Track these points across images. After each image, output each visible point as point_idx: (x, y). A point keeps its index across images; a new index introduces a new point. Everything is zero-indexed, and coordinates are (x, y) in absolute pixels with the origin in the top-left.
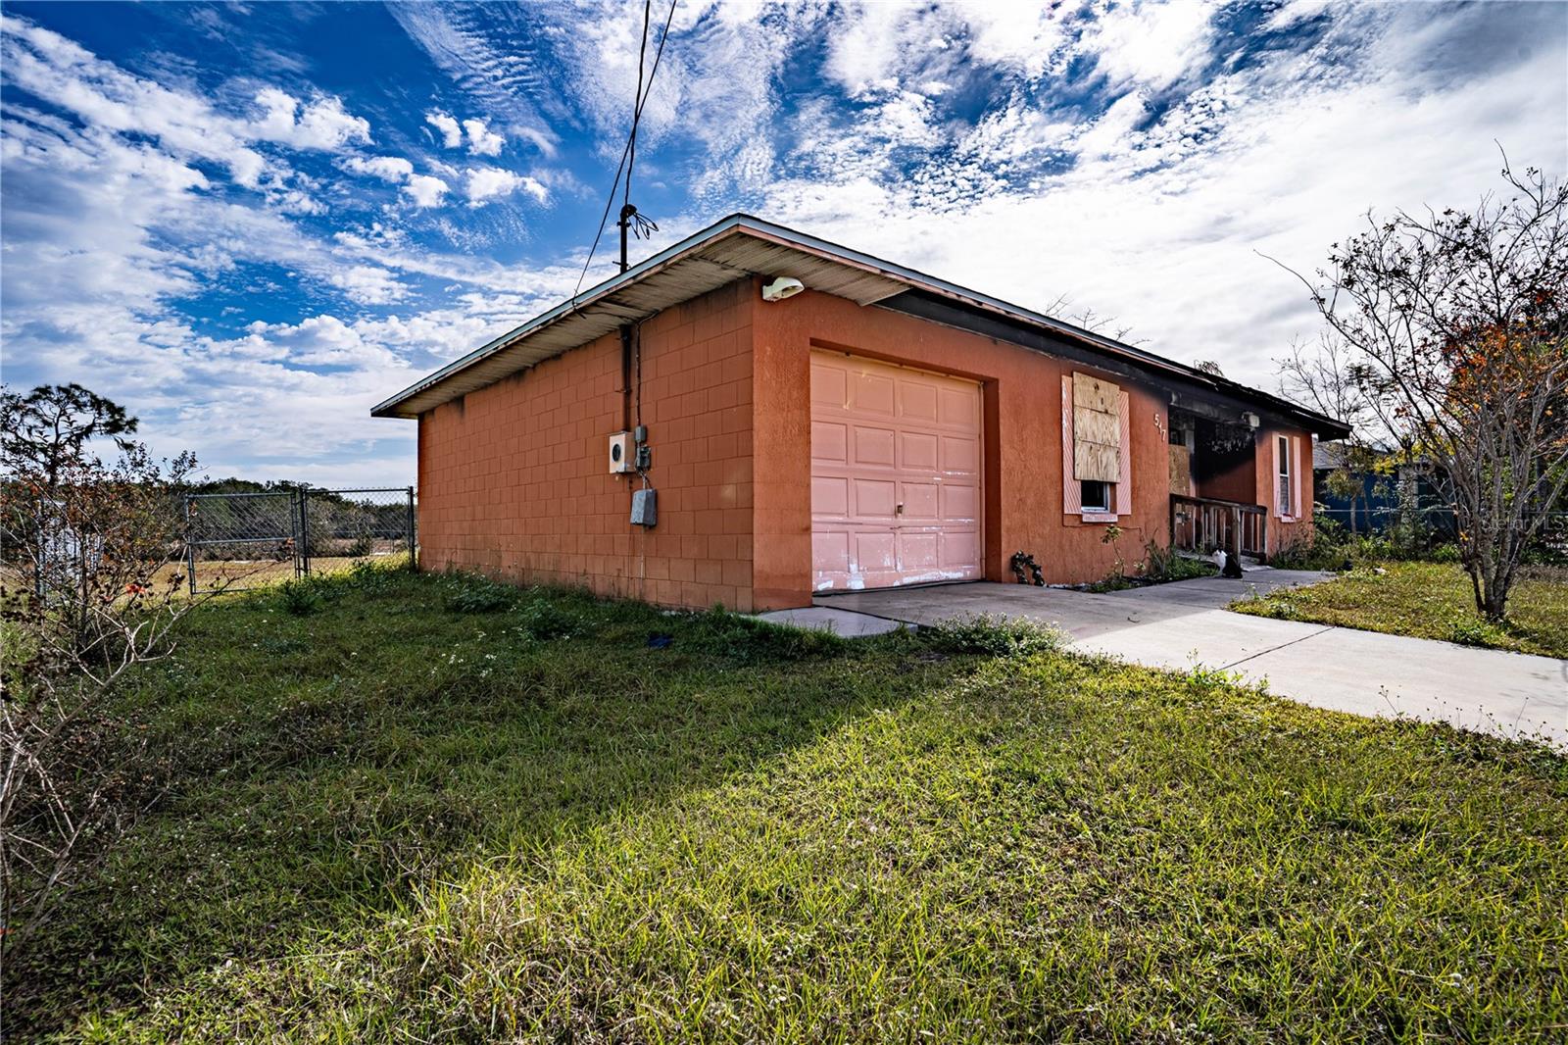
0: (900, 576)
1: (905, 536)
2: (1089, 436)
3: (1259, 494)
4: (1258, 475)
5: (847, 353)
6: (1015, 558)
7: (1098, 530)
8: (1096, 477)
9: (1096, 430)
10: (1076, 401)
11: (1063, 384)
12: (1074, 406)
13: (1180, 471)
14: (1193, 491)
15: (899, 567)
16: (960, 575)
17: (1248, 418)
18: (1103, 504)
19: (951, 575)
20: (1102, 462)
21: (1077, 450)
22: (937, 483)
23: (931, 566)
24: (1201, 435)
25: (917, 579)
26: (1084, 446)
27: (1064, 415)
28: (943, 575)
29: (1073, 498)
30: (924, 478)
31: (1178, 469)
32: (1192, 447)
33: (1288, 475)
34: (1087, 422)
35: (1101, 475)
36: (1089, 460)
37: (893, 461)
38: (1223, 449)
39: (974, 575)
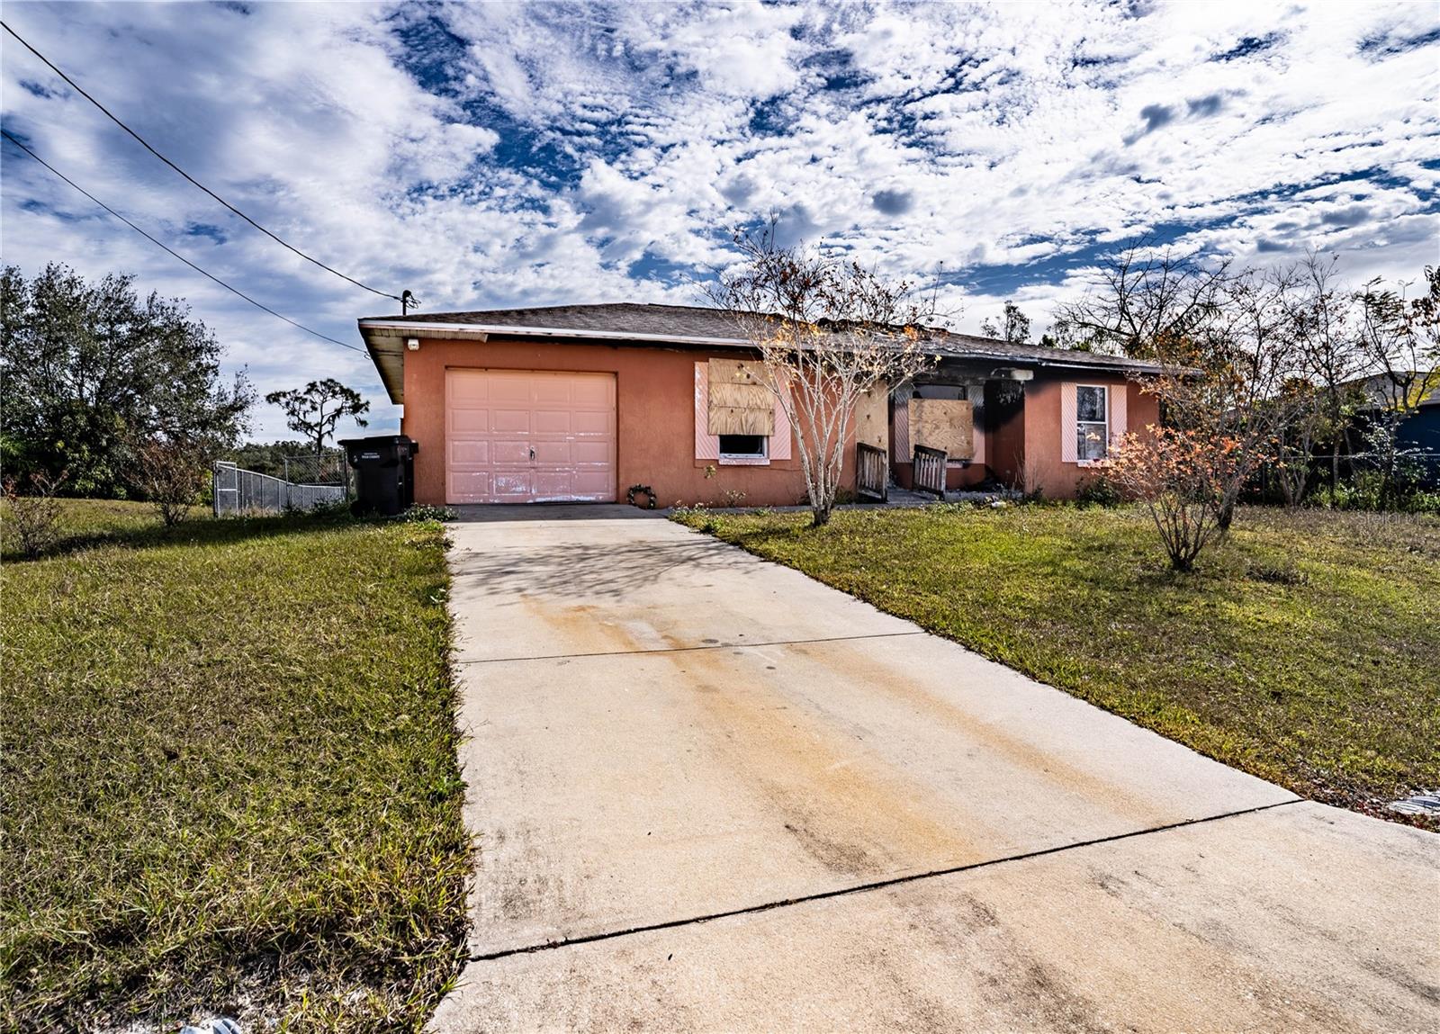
0: (533, 497)
1: (540, 474)
2: (730, 403)
3: (1030, 441)
4: (1028, 425)
5: (486, 369)
6: (631, 489)
7: (742, 471)
8: (739, 432)
9: (739, 398)
10: (712, 379)
11: (697, 368)
12: (709, 383)
13: (955, 422)
14: (979, 439)
15: (533, 492)
16: (592, 499)
17: (1009, 374)
18: (761, 452)
19: (582, 498)
20: (747, 421)
21: (712, 414)
22: (570, 441)
23: (565, 492)
24: (991, 390)
25: (548, 499)
26: (723, 411)
27: (697, 390)
28: (574, 498)
29: (707, 448)
30: (557, 439)
31: (951, 420)
32: (980, 401)
33: (1106, 422)
34: (726, 393)
35: (746, 431)
36: (729, 420)
37: (528, 428)
38: (1006, 400)
39: (607, 499)
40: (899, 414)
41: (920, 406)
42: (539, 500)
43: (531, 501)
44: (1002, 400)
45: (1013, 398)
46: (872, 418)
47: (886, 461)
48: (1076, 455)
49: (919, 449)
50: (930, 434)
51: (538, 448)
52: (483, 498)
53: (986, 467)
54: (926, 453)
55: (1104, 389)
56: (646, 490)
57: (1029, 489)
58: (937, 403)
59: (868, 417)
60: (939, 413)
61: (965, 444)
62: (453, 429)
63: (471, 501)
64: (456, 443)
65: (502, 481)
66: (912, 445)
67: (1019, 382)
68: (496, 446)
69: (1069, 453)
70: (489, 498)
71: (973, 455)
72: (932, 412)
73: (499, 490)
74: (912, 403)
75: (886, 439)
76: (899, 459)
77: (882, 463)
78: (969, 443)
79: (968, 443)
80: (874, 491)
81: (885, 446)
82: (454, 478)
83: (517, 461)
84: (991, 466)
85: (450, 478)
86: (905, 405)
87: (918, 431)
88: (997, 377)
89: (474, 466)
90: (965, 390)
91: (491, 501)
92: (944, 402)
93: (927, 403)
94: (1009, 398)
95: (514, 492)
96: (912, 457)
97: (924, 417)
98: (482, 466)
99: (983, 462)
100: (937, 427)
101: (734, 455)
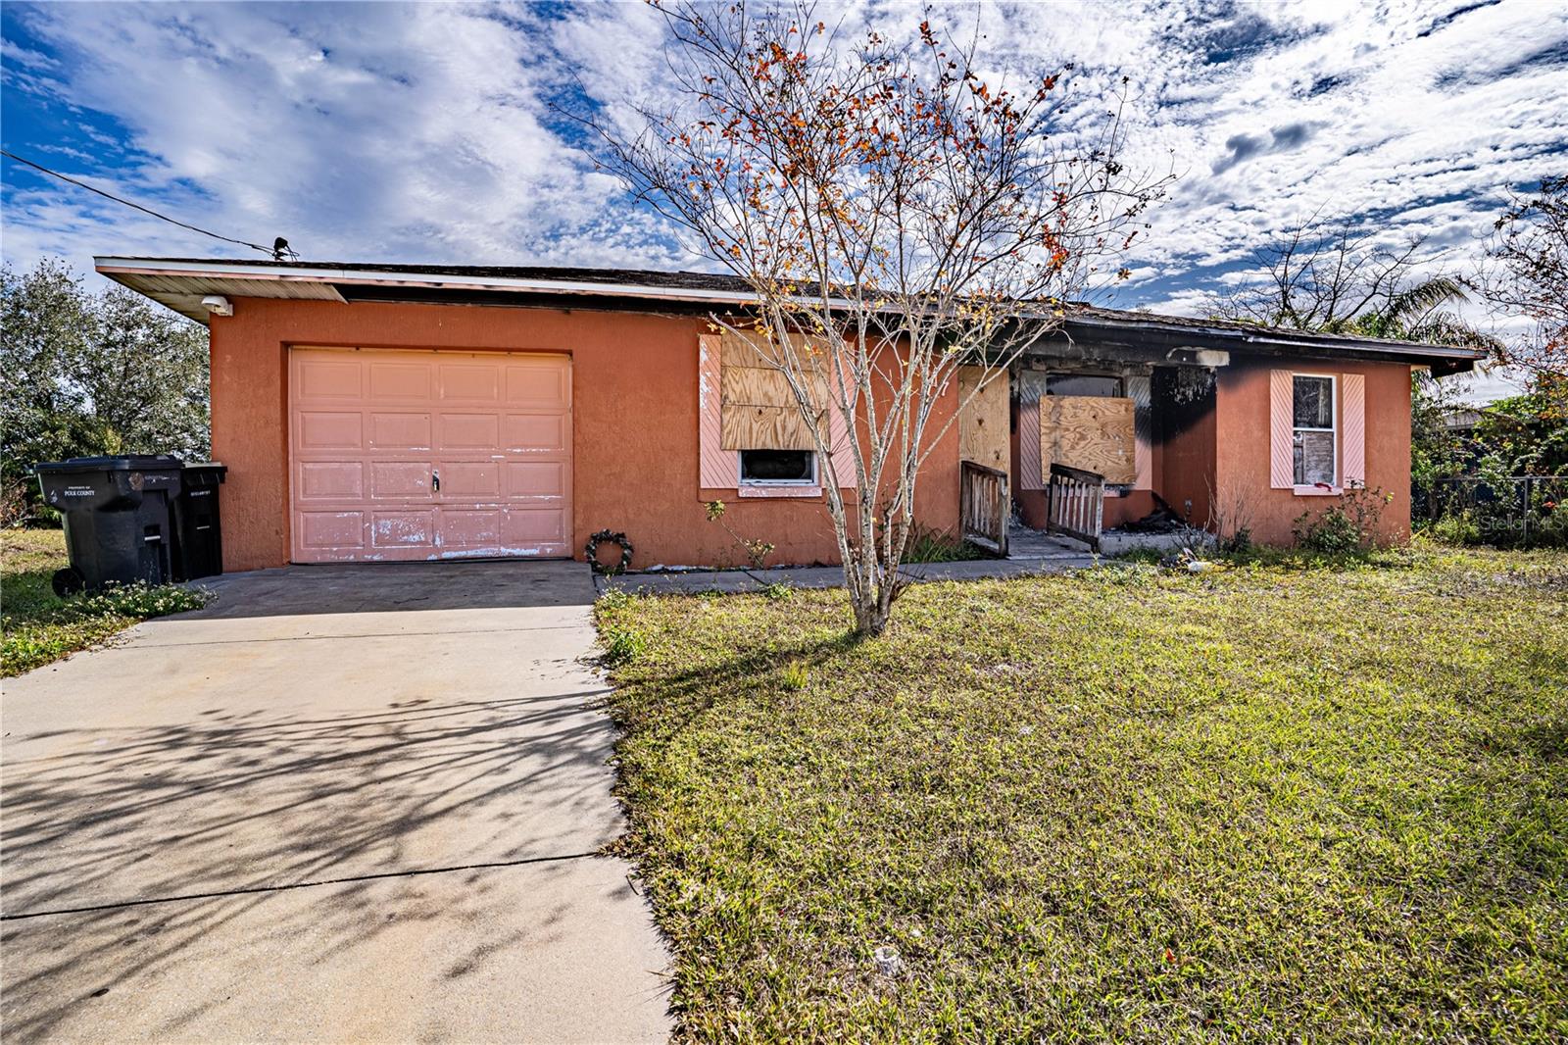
0: (437, 550)
1: (448, 514)
2: (757, 399)
3: (1224, 458)
4: (1220, 433)
5: (358, 347)
6: (593, 538)
7: (777, 506)
8: (771, 445)
9: (772, 392)
10: (727, 361)
11: (702, 344)
12: (724, 367)
13: (1109, 429)
14: (1143, 453)
15: (438, 542)
16: (534, 552)
17: (1193, 355)
18: (810, 476)
19: (518, 552)
20: (784, 428)
21: (726, 417)
22: (497, 461)
23: (489, 542)
24: (1163, 382)
25: (463, 554)
26: (746, 412)
27: (702, 378)
28: (505, 551)
29: (720, 470)
30: (476, 458)
31: (1103, 426)
32: (1144, 399)
33: (1334, 429)
34: (751, 384)
35: (783, 443)
36: (755, 427)
37: (428, 442)
38: (1185, 398)
39: (559, 553)
40: (1027, 418)
41: (1058, 407)
42: (446, 555)
43: (433, 557)
44: (1179, 397)
45: (1196, 394)
46: (987, 423)
47: (1007, 491)
48: (1292, 479)
49: (1057, 469)
50: (1073, 448)
51: (445, 472)
52: (355, 553)
53: (1154, 495)
54: (1070, 477)
55: (1330, 380)
56: (618, 539)
57: (1228, 530)
58: (1082, 401)
59: (980, 422)
60: (1085, 416)
61: (1123, 462)
62: (304, 444)
63: (335, 558)
64: (309, 466)
65: (386, 526)
66: (1046, 464)
67: (1208, 370)
68: (376, 471)
69: (1281, 475)
70: (363, 552)
71: (1135, 478)
72: (1075, 415)
73: (381, 540)
74: (1046, 403)
75: (1006, 455)
76: (1027, 484)
77: (1001, 494)
78: (1130, 460)
79: (1128, 460)
80: (988, 537)
81: (1005, 467)
82: (306, 520)
83: (411, 494)
84: (1161, 495)
85: (299, 521)
86: (1035, 405)
87: (1055, 444)
88: (1175, 362)
89: (339, 503)
90: (1122, 383)
91: (368, 557)
92: (1093, 401)
93: (1068, 402)
94: (1190, 393)
95: (406, 543)
96: (1046, 480)
97: (1064, 422)
98: (353, 503)
99: (1150, 488)
100: (1083, 437)
101: (765, 482)
